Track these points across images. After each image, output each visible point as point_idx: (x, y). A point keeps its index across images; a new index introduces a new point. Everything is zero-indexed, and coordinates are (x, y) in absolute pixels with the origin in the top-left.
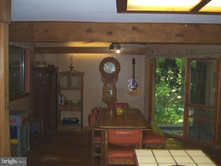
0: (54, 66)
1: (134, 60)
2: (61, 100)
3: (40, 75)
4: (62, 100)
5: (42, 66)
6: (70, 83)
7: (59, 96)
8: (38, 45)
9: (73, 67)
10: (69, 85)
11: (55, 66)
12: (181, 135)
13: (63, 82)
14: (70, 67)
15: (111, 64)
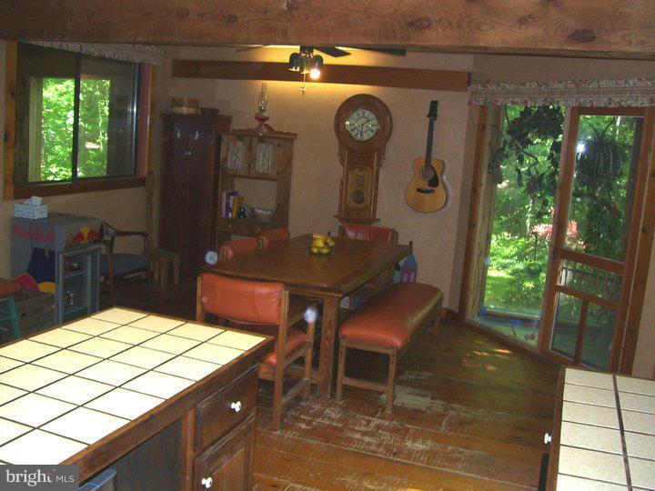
0: (218, 111)
1: (434, 105)
2: (228, 203)
3: (179, 135)
4: (231, 205)
5: (185, 110)
6: (251, 160)
7: (224, 194)
8: (187, 54)
9: (267, 119)
10: (249, 166)
11: (219, 114)
12: (533, 343)
13: (234, 156)
14: (257, 118)
15: (367, 113)
